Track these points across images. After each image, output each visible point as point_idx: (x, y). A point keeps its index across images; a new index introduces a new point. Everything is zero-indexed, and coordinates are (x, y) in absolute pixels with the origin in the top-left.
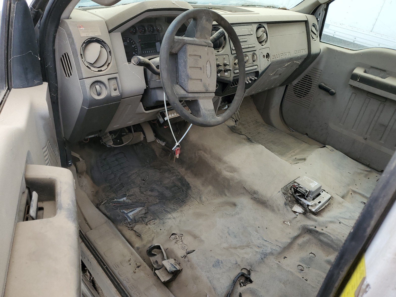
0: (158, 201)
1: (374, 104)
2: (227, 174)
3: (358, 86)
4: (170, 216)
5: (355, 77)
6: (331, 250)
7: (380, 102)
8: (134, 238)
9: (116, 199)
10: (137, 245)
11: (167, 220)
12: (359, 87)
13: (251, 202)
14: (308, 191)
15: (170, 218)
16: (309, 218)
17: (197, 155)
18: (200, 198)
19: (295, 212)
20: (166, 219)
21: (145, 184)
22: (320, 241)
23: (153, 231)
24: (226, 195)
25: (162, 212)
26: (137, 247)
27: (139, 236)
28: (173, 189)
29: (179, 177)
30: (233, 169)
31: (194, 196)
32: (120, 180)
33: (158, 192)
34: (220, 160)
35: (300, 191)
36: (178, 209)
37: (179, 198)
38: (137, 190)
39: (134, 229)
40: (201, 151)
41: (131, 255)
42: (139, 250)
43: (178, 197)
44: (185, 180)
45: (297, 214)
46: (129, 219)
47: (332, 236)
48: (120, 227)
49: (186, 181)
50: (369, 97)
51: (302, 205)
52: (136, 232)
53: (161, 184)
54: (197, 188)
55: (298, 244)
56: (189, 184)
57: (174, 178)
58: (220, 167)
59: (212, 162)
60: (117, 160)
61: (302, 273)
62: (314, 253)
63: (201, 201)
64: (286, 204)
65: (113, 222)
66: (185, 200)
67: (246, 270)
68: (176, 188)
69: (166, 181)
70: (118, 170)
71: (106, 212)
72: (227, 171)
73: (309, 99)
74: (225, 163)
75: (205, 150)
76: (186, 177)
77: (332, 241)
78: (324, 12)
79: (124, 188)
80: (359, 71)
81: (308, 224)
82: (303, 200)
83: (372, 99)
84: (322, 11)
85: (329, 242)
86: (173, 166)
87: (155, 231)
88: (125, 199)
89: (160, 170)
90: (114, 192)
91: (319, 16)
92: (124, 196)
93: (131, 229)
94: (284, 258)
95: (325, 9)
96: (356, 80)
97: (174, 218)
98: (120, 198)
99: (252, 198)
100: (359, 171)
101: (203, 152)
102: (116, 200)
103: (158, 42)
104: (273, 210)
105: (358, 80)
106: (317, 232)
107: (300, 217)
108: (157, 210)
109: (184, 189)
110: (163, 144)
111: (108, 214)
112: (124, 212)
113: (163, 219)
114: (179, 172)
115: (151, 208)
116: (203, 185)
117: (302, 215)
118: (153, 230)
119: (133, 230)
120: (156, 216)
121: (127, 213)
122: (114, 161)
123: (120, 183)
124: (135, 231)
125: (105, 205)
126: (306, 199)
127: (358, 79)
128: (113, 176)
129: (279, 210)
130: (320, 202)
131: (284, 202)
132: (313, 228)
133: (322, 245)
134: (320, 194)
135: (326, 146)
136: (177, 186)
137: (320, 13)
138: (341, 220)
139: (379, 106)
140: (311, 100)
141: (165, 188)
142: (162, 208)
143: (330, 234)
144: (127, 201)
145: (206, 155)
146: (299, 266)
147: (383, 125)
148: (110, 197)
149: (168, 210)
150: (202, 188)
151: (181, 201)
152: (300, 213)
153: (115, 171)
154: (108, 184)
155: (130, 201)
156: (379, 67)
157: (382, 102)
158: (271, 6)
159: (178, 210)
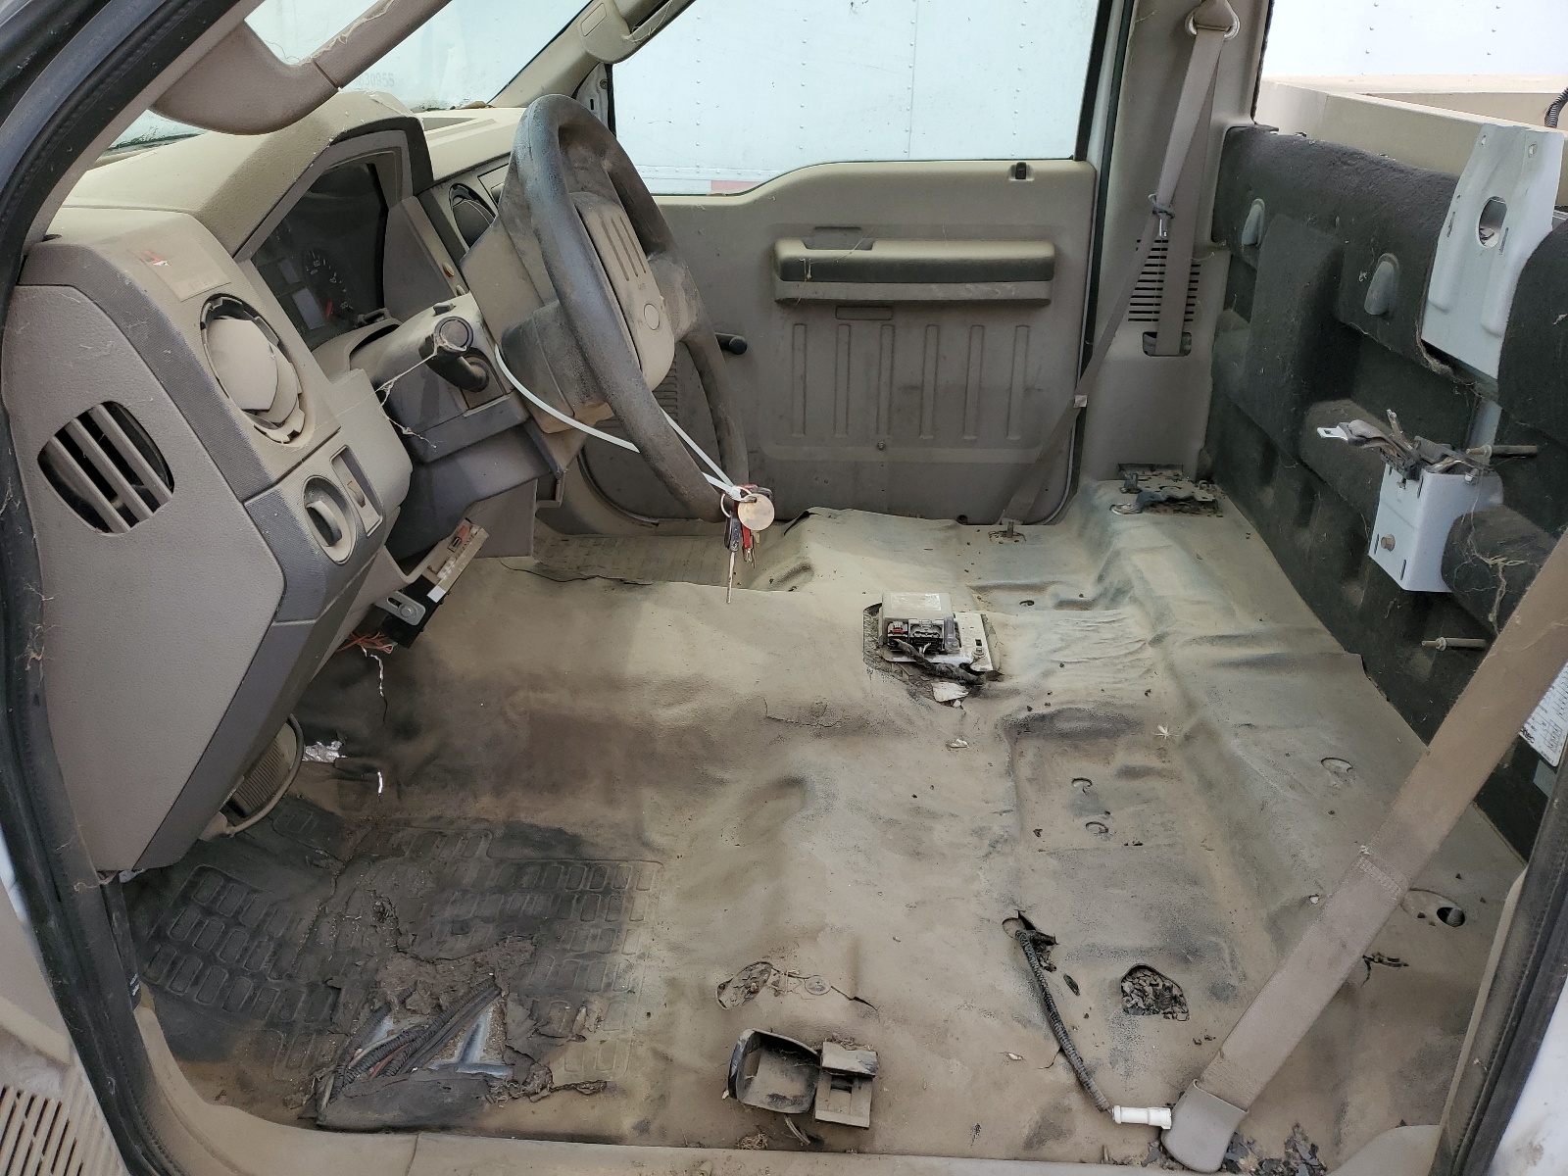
0: (528, 945)
1: (867, 335)
2: (672, 715)
3: (814, 296)
4: (620, 961)
5: (792, 270)
6: (1104, 741)
7: (878, 324)
8: (587, 1113)
9: (360, 1050)
10: (627, 1123)
11: (630, 976)
12: (820, 296)
13: (824, 744)
14: (942, 623)
15: (630, 967)
16: (996, 696)
17: (512, 715)
18: (647, 845)
19: (949, 703)
20: (618, 977)
21: (402, 930)
22: (1064, 736)
23: (625, 1041)
24: (721, 782)
25: (584, 969)
26: (634, 1128)
27: (598, 1088)
28: (525, 880)
29: (499, 833)
30: (683, 689)
31: (618, 855)
32: (290, 977)
33: (487, 920)
34: (615, 684)
35: (924, 636)
36: (621, 924)
37: (583, 893)
38: (400, 965)
39: (557, 1083)
40: (521, 694)
41: (640, 1169)
42: (653, 1127)
43: (575, 892)
44: (532, 826)
45: (957, 703)
46: (495, 1070)
47: (1081, 706)
48: (494, 1121)
49: (540, 830)
50: (844, 321)
51: (946, 675)
52: (576, 1085)
53: (465, 892)
54: (601, 826)
55: (1030, 780)
56: (560, 831)
57: (483, 845)
58: (632, 707)
59: (589, 706)
60: (208, 912)
61: (1112, 838)
62: (1079, 777)
63: (661, 851)
64: (913, 695)
65: (444, 1128)
66: (609, 884)
67: (1011, 923)
68: (531, 869)
69: (470, 874)
70: (246, 950)
71: (372, 1117)
72: (669, 705)
73: (668, 394)
74: (639, 684)
75: (536, 683)
76: (525, 818)
77: (1092, 716)
78: (604, 92)
79: (343, 992)
80: (792, 250)
81: (1008, 713)
82: (938, 659)
83: (855, 325)
84: (598, 90)
85: (1085, 724)
86: (436, 812)
87: (630, 1035)
88: (388, 1024)
89: (397, 851)
90: (320, 1032)
91: (592, 108)
92: (377, 1017)
93: (545, 1092)
94: (1038, 835)
95: (602, 83)
96: (801, 278)
97: (642, 956)
98: (370, 1036)
99: (819, 736)
100: (940, 535)
101: (531, 694)
102: (360, 1053)
103: (300, 289)
104: (899, 733)
105: (809, 276)
106: (1043, 717)
107: (973, 708)
108: (556, 973)
109: (563, 856)
110: (332, 753)
111: (390, 1116)
112: (446, 1067)
113: (609, 985)
114: (478, 820)
115: (527, 981)
116: (611, 802)
117: (971, 699)
118: (623, 1036)
119: (557, 1089)
120: (572, 992)
121: (463, 1059)
122: (200, 923)
123: (305, 990)
124: (567, 1087)
125: (341, 1098)
126: (945, 653)
127: (807, 272)
128: (247, 984)
129: (910, 722)
130: (979, 643)
131: (905, 693)
132: (1025, 714)
133: (1076, 747)
134: (956, 624)
135: (810, 510)
136: (529, 864)
137: (592, 101)
138: (1059, 657)
139: (881, 337)
140: (672, 394)
141: (495, 897)
142: (568, 955)
143: (1072, 702)
144: (406, 1025)
145: (546, 695)
146: (1091, 826)
147: (913, 388)
148: (328, 1058)
149: (589, 947)
150: (621, 815)
151: (600, 893)
152: (961, 700)
153: (238, 961)
154: (260, 1024)
155: (416, 1020)
156: (835, 222)
157: (885, 322)
158: (426, 108)
159: (625, 927)
